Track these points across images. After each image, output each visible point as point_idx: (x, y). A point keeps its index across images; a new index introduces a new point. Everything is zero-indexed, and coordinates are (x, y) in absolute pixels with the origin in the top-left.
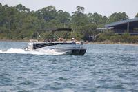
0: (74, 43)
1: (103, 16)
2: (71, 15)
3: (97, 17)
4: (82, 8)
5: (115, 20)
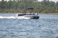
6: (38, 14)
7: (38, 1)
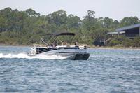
0: (78, 48)
1: (114, 20)
2: (82, 19)
3: (108, 21)
4: (93, 12)
5: (127, 25)
6: (85, 48)
7: (38, 14)
